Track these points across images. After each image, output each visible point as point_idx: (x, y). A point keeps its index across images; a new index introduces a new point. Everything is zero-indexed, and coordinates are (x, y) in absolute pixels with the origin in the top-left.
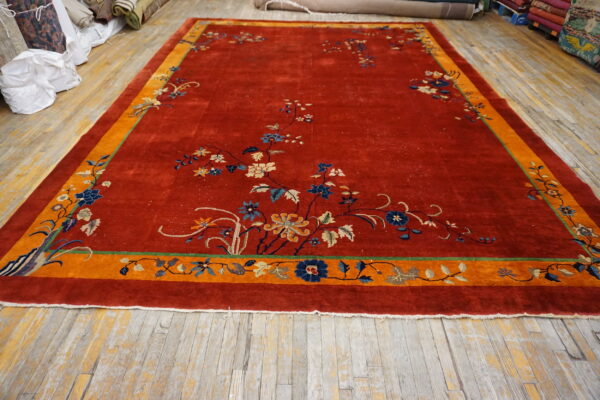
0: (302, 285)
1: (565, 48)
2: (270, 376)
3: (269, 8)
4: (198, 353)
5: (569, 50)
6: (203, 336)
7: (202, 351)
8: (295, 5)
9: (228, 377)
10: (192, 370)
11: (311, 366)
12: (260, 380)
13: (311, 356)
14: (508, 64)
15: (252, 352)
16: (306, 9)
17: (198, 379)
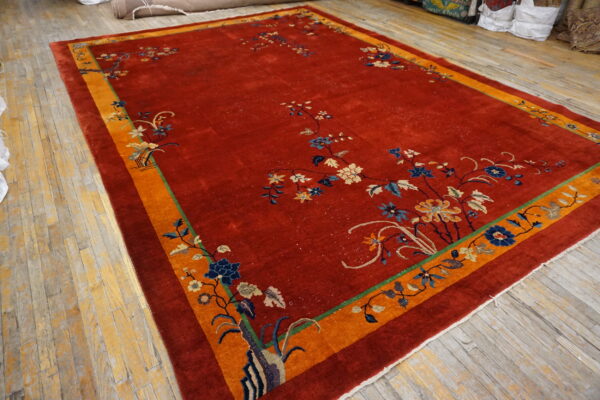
0: (509, 251)
1: (431, 10)
2: (578, 326)
3: (138, 17)
4: (518, 345)
5: (434, 11)
6: (502, 329)
7: (518, 341)
8: (167, 8)
9: (559, 347)
10: (533, 360)
11: (588, 303)
12: (578, 334)
13: (580, 297)
14: (406, 29)
15: (546, 318)
16: (181, 11)
17: (544, 363)
